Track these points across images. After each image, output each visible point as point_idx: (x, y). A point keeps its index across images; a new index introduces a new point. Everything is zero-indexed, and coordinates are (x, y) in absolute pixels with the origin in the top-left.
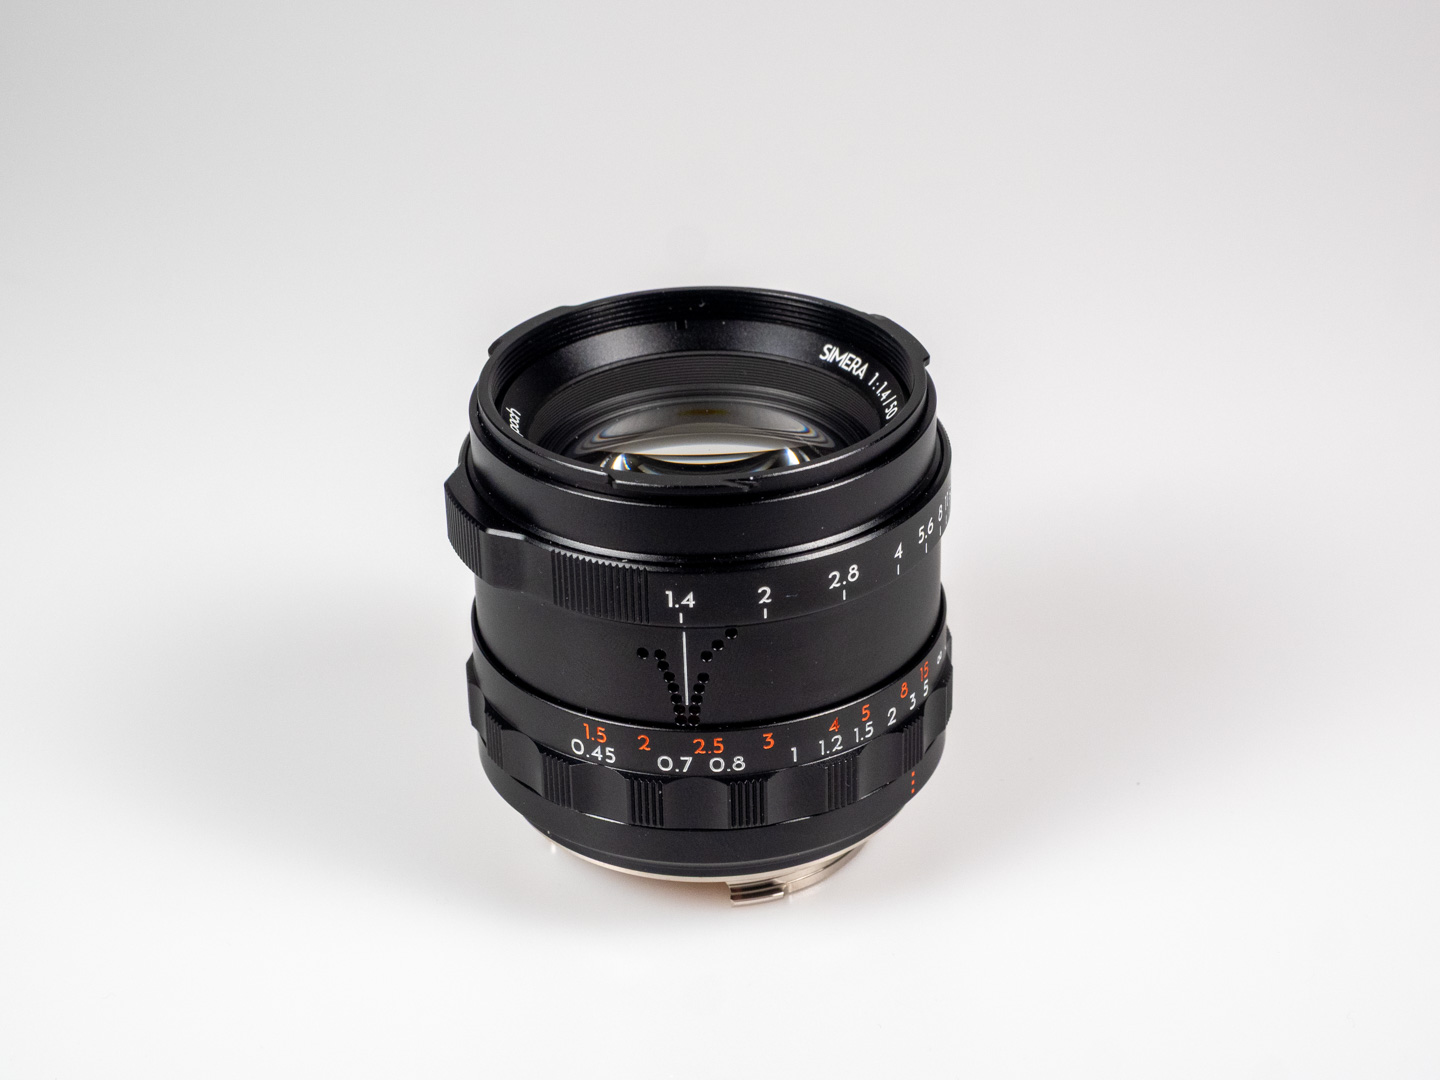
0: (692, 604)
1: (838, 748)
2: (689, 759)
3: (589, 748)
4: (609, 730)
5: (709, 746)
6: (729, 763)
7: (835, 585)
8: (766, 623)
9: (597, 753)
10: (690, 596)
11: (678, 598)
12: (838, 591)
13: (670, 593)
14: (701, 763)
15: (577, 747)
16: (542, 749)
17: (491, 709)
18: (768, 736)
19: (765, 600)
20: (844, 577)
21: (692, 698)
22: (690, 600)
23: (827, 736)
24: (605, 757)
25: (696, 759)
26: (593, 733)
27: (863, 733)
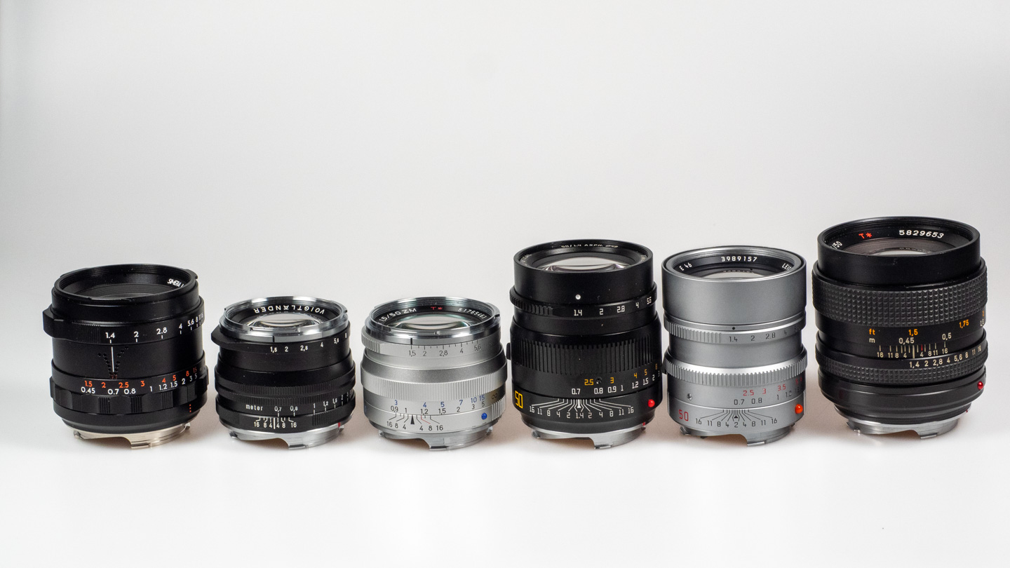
0: (114, 337)
1: (165, 388)
2: (118, 390)
3: (87, 389)
4: (93, 382)
5: (124, 385)
6: (130, 391)
7: (159, 333)
8: (137, 344)
9: (89, 391)
10: (113, 334)
11: (109, 335)
12: (160, 335)
13: (107, 333)
14: (121, 391)
15: (83, 390)
16: (72, 392)
17: (57, 387)
18: (143, 382)
19: (136, 336)
20: (162, 331)
21: (115, 369)
22: (113, 336)
23: (162, 384)
24: (92, 391)
25: (120, 389)
26: (88, 384)
27: (174, 385)
